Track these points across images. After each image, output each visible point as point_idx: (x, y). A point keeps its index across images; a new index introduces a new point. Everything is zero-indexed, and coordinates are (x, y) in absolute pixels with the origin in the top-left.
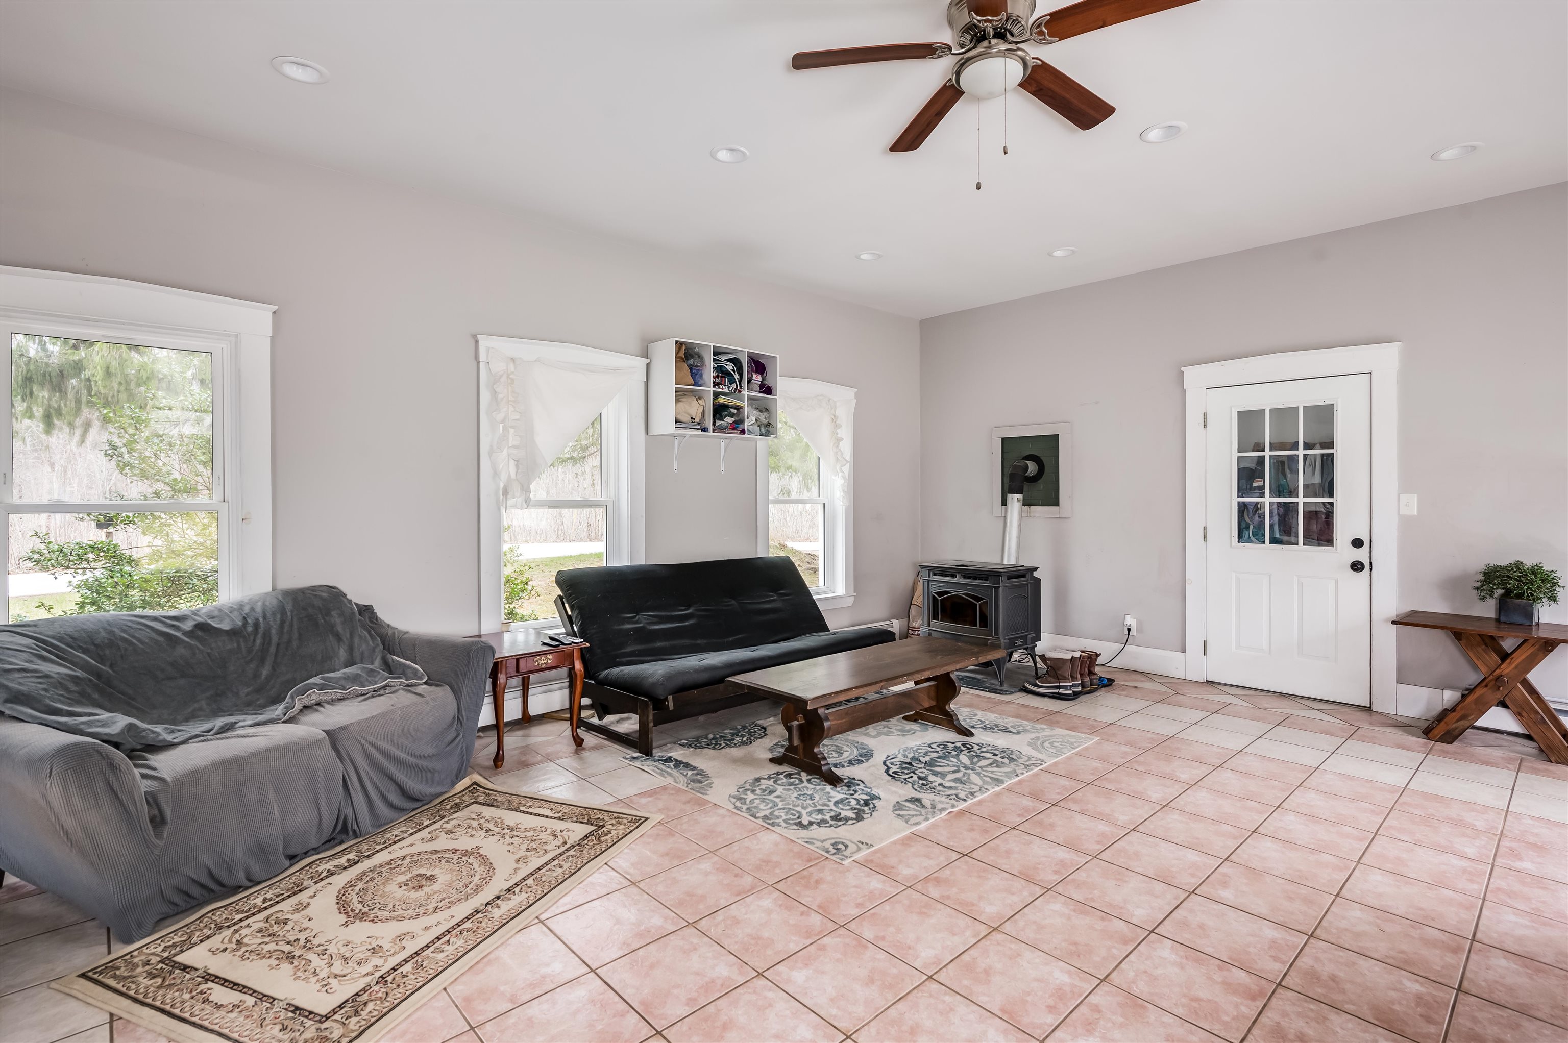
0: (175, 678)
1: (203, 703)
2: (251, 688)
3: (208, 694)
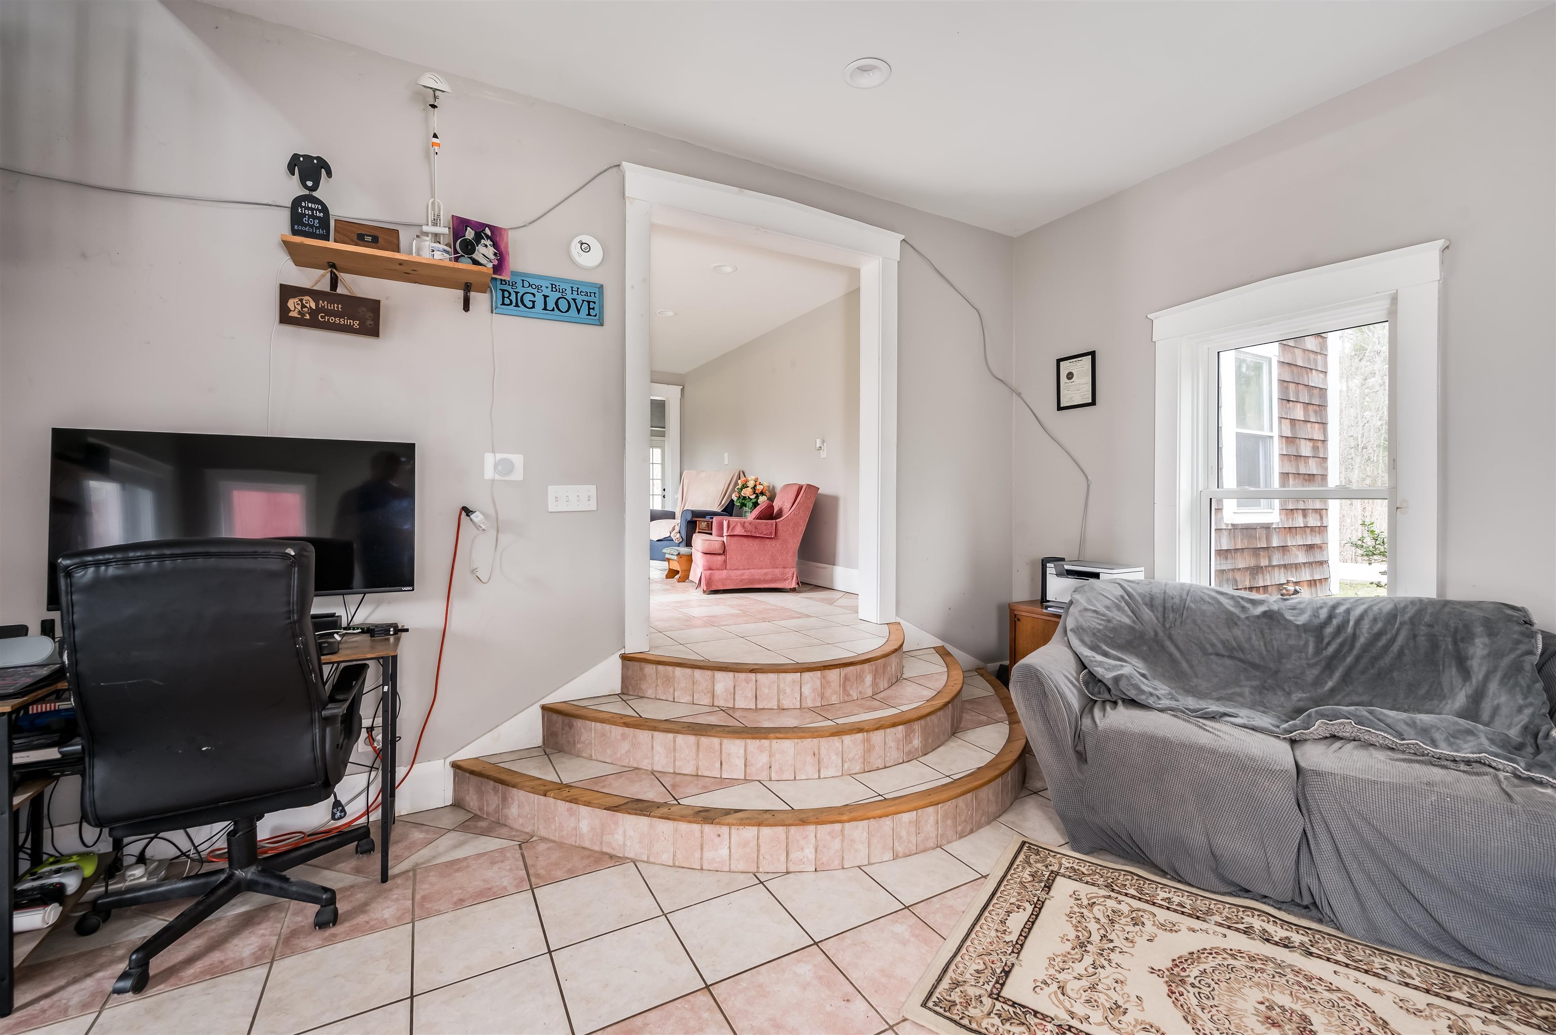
0: (1223, 656)
1: (1247, 690)
2: (1308, 695)
3: (1255, 683)
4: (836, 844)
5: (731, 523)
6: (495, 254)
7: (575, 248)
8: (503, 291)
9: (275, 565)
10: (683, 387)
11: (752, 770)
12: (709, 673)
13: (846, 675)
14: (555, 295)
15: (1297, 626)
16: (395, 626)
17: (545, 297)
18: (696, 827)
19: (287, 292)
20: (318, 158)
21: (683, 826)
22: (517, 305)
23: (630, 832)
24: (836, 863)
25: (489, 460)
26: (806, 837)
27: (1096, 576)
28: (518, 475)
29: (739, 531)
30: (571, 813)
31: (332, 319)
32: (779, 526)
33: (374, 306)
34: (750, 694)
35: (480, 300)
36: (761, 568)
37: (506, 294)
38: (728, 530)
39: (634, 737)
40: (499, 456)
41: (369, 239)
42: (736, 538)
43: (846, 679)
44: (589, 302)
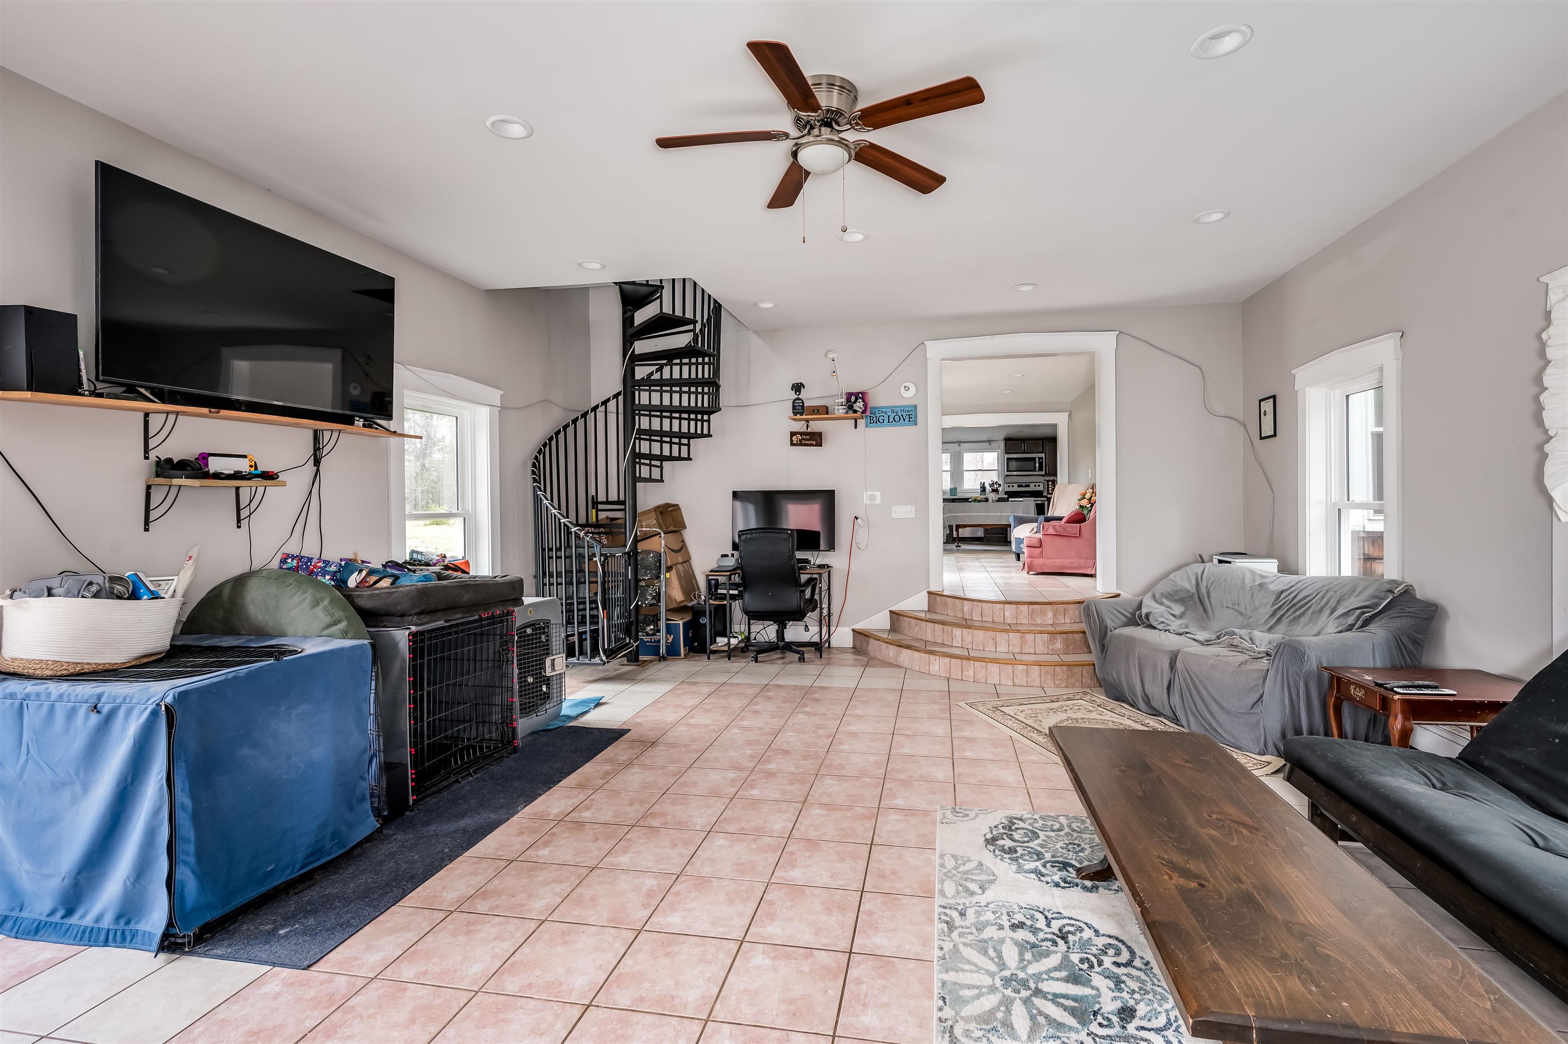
4: (983, 671)
5: (1045, 525)
6: (863, 405)
7: (902, 388)
8: (870, 417)
9: (786, 536)
10: (1071, 413)
11: (964, 643)
12: (961, 601)
13: (1032, 609)
14: (892, 415)
15: (1271, 591)
16: (827, 565)
17: (889, 416)
18: (927, 655)
19: (793, 434)
20: (801, 383)
21: (923, 655)
22: (876, 423)
23: (906, 657)
24: (983, 680)
25: (866, 495)
26: (970, 666)
27: (1230, 562)
28: (878, 501)
29: (1051, 531)
30: (887, 648)
31: (806, 442)
32: (1083, 528)
33: (820, 435)
34: (979, 613)
35: (861, 423)
36: (1069, 558)
37: (872, 418)
38: (1043, 531)
39: (920, 624)
40: (869, 493)
41: (816, 411)
42: (1049, 537)
43: (1033, 611)
44: (909, 415)
